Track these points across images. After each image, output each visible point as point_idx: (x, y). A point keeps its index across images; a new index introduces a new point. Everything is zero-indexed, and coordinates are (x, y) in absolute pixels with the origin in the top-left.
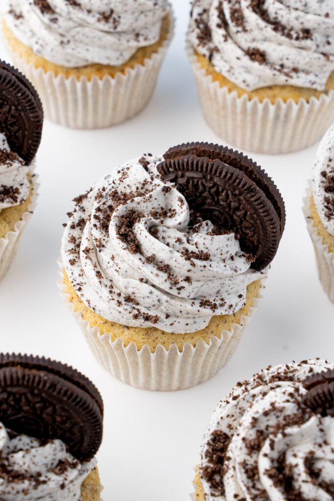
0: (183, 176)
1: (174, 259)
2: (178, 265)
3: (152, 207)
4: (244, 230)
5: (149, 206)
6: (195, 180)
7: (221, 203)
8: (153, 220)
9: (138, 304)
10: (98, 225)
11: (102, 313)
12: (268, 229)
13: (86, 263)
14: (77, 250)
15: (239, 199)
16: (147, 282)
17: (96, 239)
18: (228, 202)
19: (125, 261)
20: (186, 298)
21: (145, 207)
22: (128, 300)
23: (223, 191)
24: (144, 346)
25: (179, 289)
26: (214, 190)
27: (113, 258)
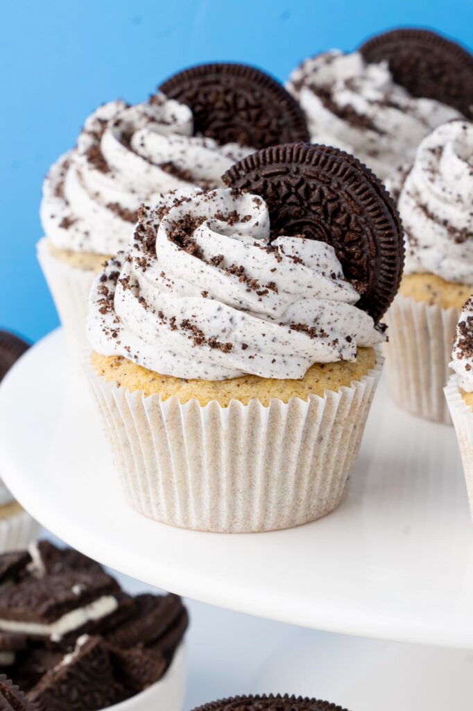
0: (257, 179)
1: (251, 256)
2: (258, 265)
3: (217, 209)
4: (347, 249)
5: (212, 208)
6: (276, 180)
7: (314, 208)
8: (219, 222)
9: (201, 332)
10: (141, 245)
11: (147, 361)
12: (383, 239)
13: (124, 296)
14: (110, 302)
15: (337, 195)
16: (213, 298)
17: (138, 258)
18: (323, 203)
19: (180, 277)
20: (270, 311)
21: (207, 210)
22: (186, 324)
23: (315, 188)
24: (210, 402)
25: (260, 294)
26: (302, 188)
27: (163, 274)
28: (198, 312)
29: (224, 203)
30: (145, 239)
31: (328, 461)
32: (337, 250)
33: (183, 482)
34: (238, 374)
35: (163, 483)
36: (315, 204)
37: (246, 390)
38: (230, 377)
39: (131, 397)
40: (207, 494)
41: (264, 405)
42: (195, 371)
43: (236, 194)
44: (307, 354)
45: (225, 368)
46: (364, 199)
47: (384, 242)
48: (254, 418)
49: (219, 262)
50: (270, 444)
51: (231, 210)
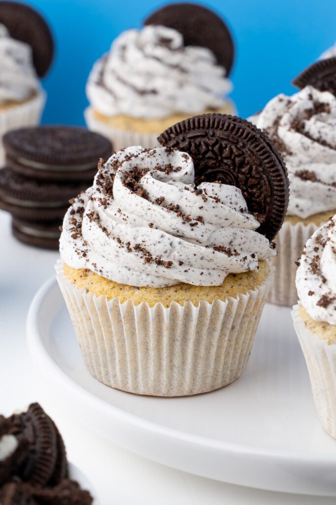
0: (184, 140)
1: (184, 198)
2: (189, 204)
3: (156, 162)
4: (250, 191)
5: (153, 162)
6: (197, 141)
7: (225, 161)
8: (159, 172)
9: (149, 253)
10: (101, 189)
11: (109, 274)
12: (275, 183)
13: (90, 226)
14: (79, 229)
15: (243, 152)
16: (157, 228)
17: (101, 199)
18: (232, 158)
19: (132, 213)
20: (199, 238)
21: (149, 163)
22: (138, 248)
23: (226, 147)
24: (156, 304)
25: (192, 225)
26: (217, 146)
27: (119, 211)
28: (146, 239)
29: (161, 158)
30: (104, 184)
31: (237, 343)
32: (243, 191)
33: (134, 360)
34: (175, 283)
35: (119, 361)
36: (226, 158)
37: (181, 294)
38: (170, 285)
39: (97, 300)
40: (152, 369)
41: (195, 305)
42: (145, 280)
43: (169, 151)
44: (225, 267)
45: (167, 279)
46: (262, 155)
47: (277, 186)
48: (188, 315)
49: (161, 202)
50: (198, 333)
51: (167, 163)
